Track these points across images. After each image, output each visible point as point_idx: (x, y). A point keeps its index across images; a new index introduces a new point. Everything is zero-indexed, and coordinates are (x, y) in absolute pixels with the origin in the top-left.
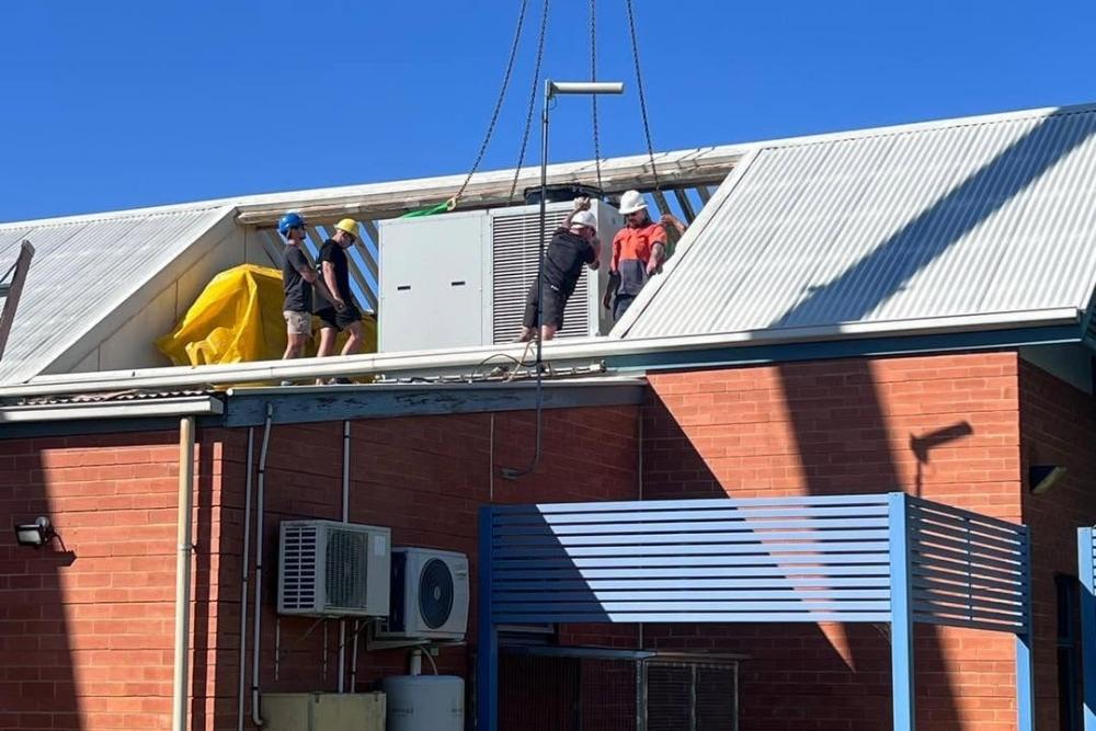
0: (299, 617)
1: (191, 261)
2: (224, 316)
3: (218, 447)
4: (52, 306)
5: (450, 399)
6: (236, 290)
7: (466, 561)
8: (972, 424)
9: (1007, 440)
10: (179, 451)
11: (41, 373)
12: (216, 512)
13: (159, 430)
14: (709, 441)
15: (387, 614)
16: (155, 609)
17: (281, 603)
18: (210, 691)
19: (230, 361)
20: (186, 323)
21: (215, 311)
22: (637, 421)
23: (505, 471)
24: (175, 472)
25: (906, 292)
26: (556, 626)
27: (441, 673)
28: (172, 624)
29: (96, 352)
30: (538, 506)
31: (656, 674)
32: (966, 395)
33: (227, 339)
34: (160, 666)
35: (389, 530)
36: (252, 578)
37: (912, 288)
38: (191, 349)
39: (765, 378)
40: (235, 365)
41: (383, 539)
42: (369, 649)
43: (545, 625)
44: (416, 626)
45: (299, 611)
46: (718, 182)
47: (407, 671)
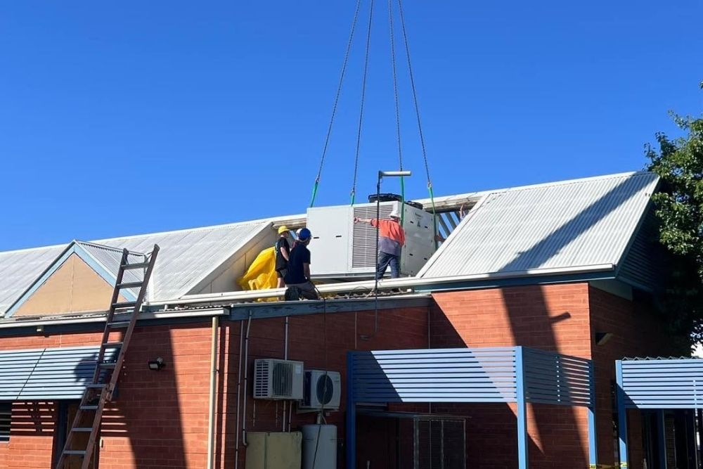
0: (263, 400)
1: (253, 244)
2: (264, 269)
3: (228, 328)
4: (193, 266)
5: (335, 306)
6: (269, 258)
7: (340, 376)
8: (571, 315)
9: (585, 321)
10: (211, 330)
11: (186, 294)
12: (227, 356)
13: (204, 322)
14: (458, 322)
15: (302, 398)
16: (202, 396)
17: (255, 394)
18: (224, 431)
19: (266, 288)
20: (249, 271)
21: (259, 267)
22: (427, 315)
23: (362, 336)
24: (211, 339)
25: (559, 255)
26: (388, 403)
27: (328, 424)
28: (208, 402)
29: (210, 285)
30: (372, 352)
31: (423, 424)
32: (566, 302)
33: (265, 279)
34: (204, 420)
35: (302, 362)
36: (242, 384)
37: (562, 253)
38: (251, 283)
39: (496, 294)
40: (268, 290)
41: (300, 366)
42: (297, 413)
43: (383, 403)
44: (315, 403)
45: (262, 397)
46: (471, 208)
47: (315, 423)
